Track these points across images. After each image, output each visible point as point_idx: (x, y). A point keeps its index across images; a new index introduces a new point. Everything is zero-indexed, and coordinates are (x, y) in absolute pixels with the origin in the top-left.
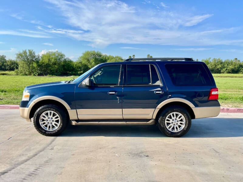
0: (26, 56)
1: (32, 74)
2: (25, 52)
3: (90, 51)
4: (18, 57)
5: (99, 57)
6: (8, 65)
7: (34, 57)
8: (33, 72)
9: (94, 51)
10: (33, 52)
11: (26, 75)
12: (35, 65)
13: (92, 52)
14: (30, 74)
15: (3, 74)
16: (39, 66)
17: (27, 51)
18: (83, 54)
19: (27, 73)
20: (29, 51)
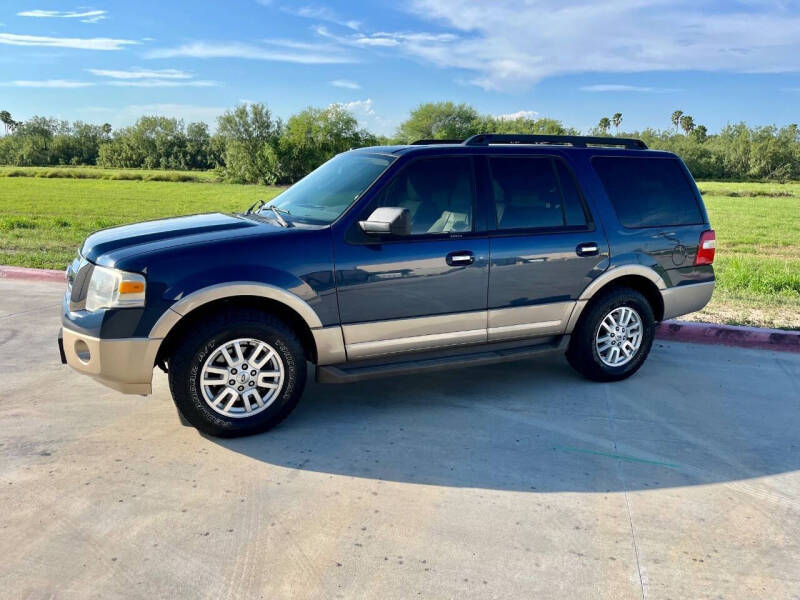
0: (246, 124)
1: (261, 180)
2: (242, 113)
3: (435, 103)
4: (224, 128)
5: (465, 126)
6: (212, 152)
7: (268, 127)
8: (264, 175)
9: (450, 105)
10: (264, 111)
11: (244, 182)
12: (268, 151)
13: (443, 108)
14: (254, 181)
15: (185, 179)
16: (280, 155)
17: (249, 109)
18: (413, 114)
19: (247, 176)
20: (254, 107)
